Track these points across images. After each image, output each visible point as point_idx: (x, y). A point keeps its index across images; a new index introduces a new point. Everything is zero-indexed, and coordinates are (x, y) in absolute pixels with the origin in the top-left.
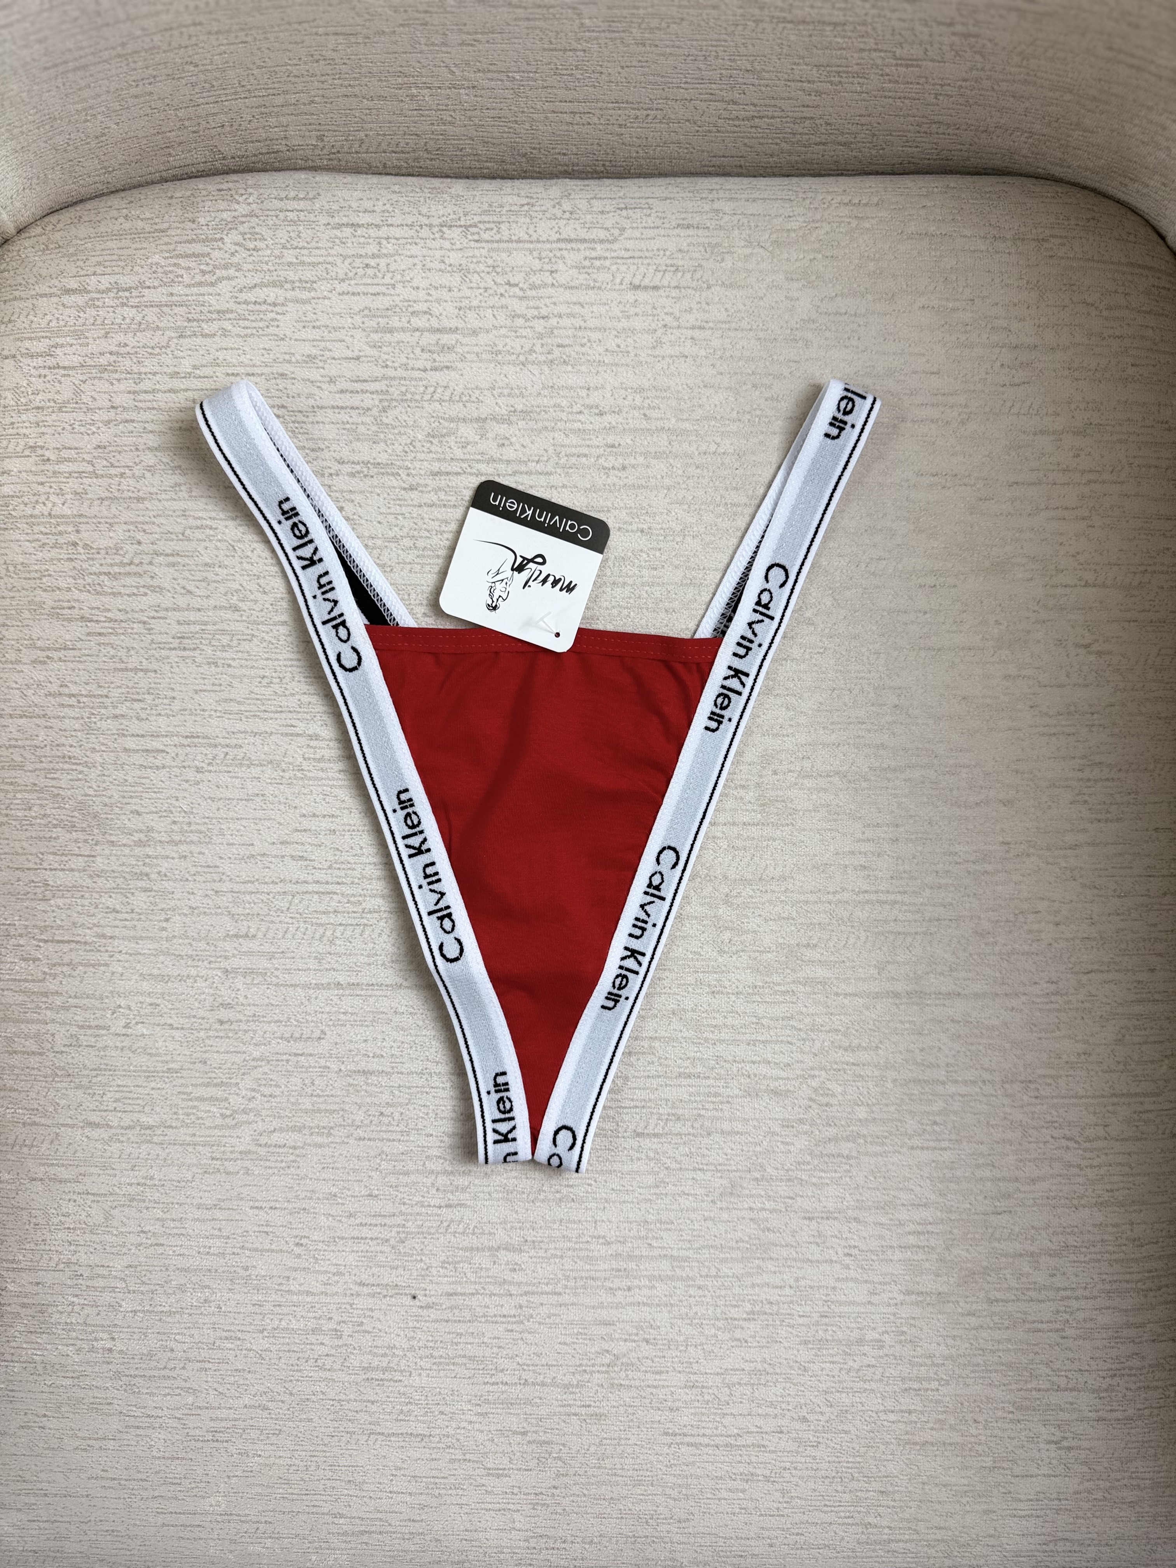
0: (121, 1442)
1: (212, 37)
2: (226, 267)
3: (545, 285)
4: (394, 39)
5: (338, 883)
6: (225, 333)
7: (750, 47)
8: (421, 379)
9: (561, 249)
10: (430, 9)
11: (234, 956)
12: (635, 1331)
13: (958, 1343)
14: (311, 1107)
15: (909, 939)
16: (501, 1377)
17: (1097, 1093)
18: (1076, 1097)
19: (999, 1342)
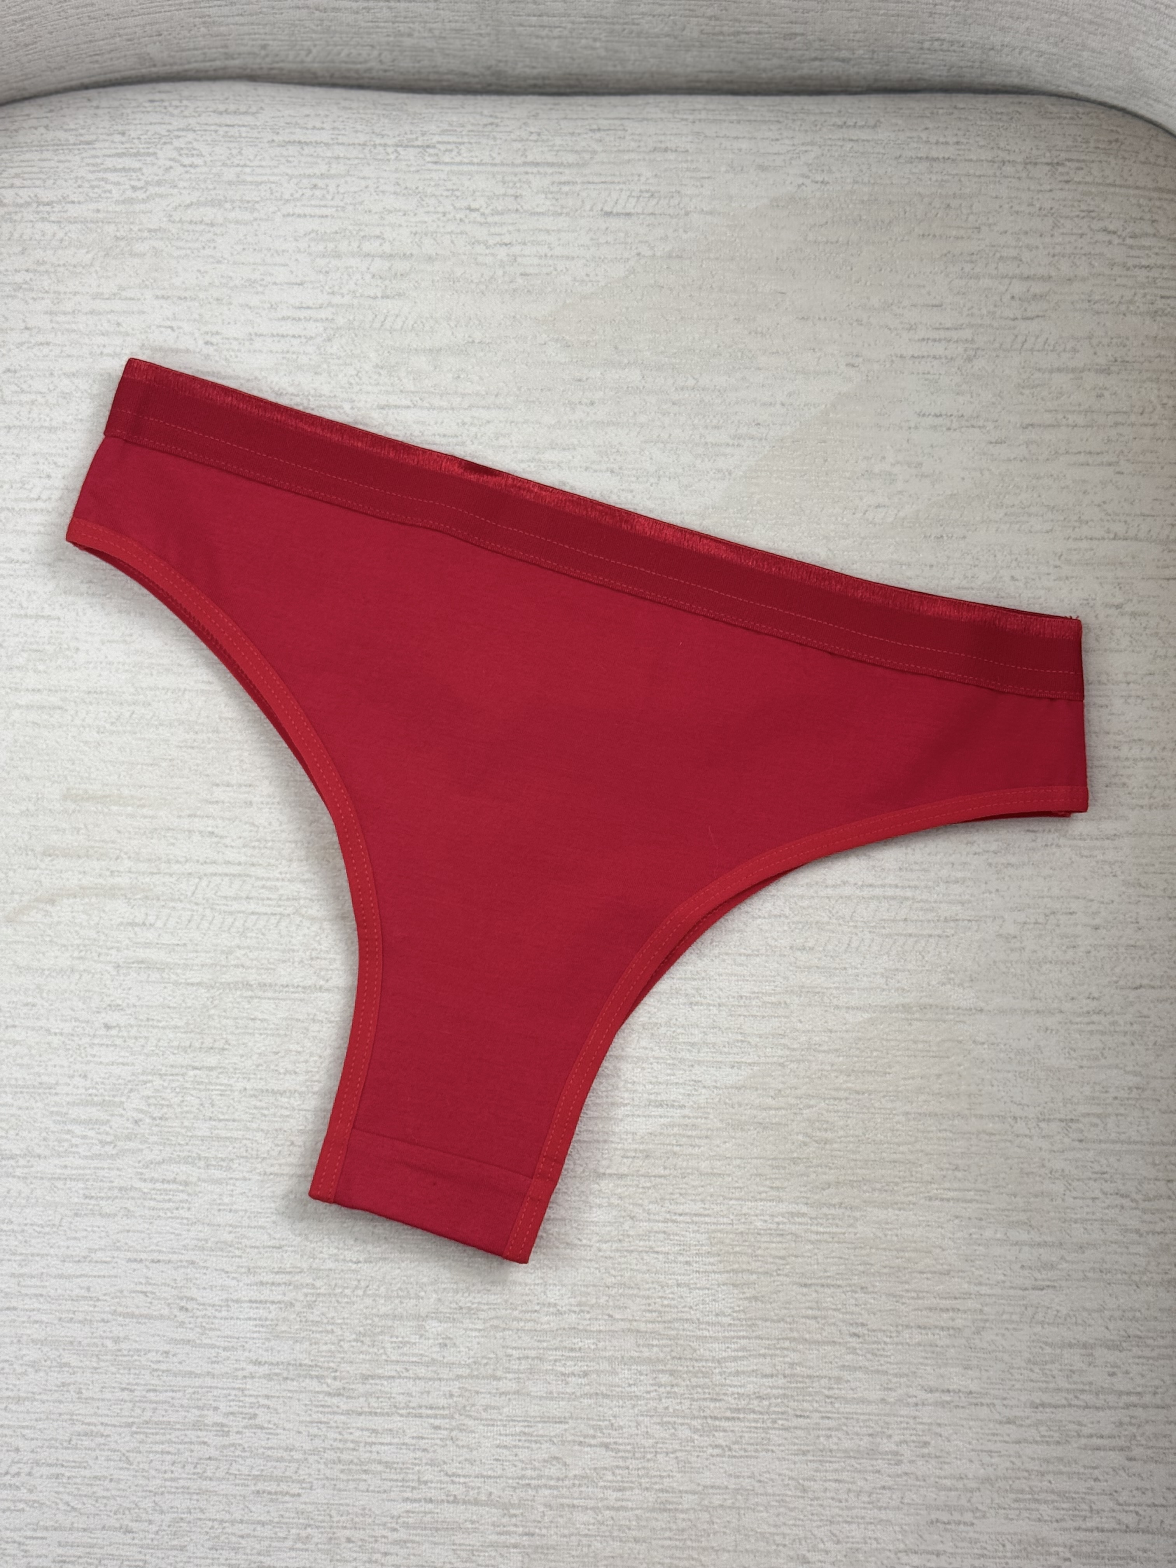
2: (159, 183)
3: (509, 211)
5: (253, 865)
8: (370, 307)
9: (527, 173)
11: (128, 948)
12: (591, 1432)
13: (996, 1460)
14: (208, 1134)
15: (922, 943)
17: (1156, 1139)
18: (1130, 1143)
19: (1048, 1461)
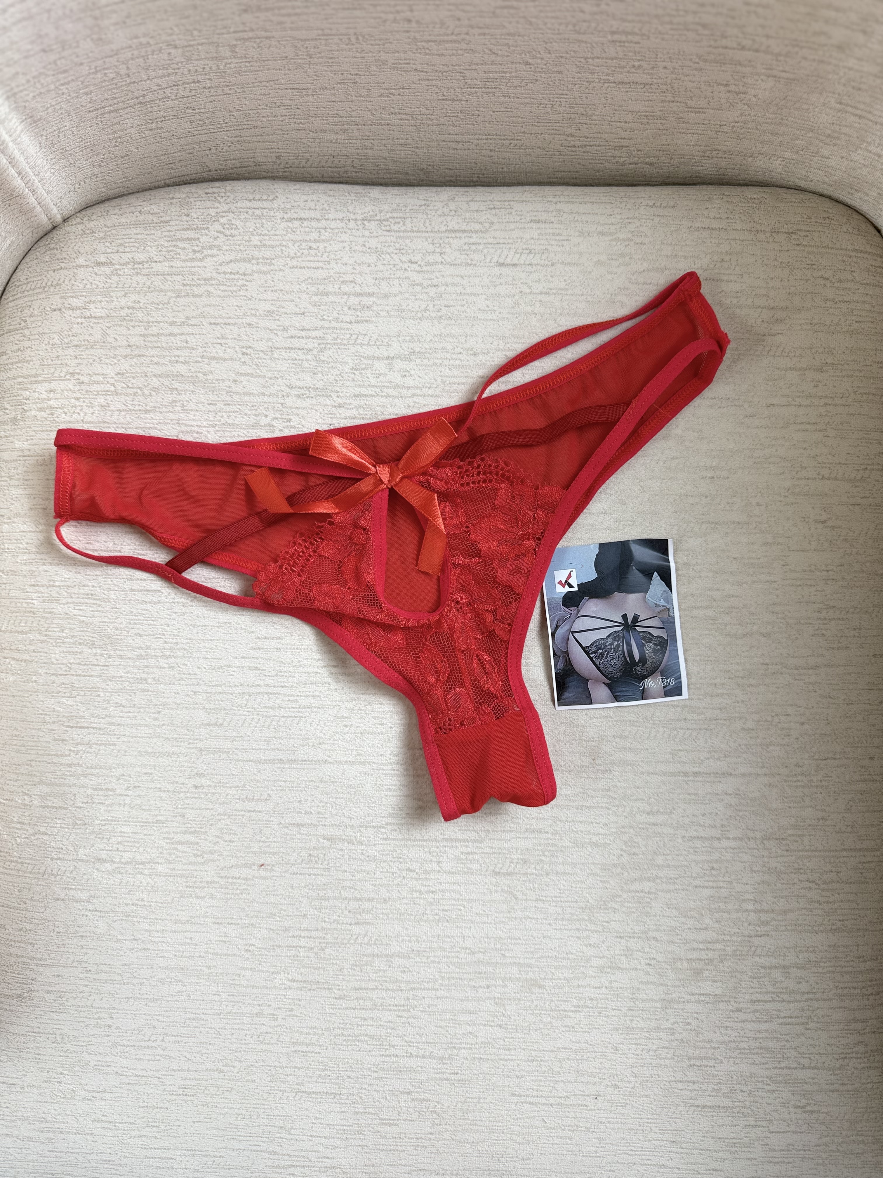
0: (117, 1095)
1: (206, 92)
2: (211, 248)
3: (436, 263)
4: (333, 92)
5: (282, 687)
6: (209, 294)
7: (584, 99)
8: (348, 329)
9: (448, 237)
10: (360, 73)
11: (206, 739)
12: (491, 1019)
13: (729, 1032)
14: (259, 850)
15: (695, 734)
16: (392, 1051)
17: (832, 849)
18: (816, 851)
19: (759, 1032)
